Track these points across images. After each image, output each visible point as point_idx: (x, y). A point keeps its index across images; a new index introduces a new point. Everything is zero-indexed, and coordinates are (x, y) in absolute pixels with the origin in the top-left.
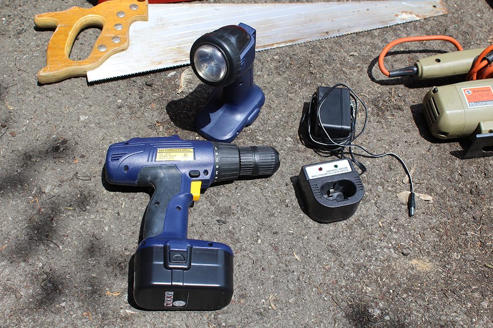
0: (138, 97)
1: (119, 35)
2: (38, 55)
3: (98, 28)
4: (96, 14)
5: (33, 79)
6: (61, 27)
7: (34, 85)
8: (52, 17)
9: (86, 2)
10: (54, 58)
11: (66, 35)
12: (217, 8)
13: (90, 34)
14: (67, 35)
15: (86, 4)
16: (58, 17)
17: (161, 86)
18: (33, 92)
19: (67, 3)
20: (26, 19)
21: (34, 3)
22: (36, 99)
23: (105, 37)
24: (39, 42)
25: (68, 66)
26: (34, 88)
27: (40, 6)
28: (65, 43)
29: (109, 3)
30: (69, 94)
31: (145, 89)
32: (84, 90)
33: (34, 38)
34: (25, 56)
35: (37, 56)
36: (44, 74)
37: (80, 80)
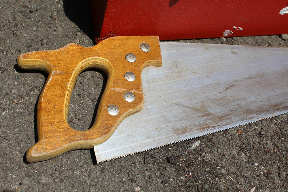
0: (160, 182)
1: (132, 89)
2: (22, 111)
3: (98, 72)
4: (99, 56)
5: (17, 153)
6: (56, 75)
7: (19, 162)
8: (42, 57)
9: (79, 31)
10: (50, 128)
11: (62, 88)
12: (235, 51)
13: (89, 79)
14: (64, 88)
15: (79, 34)
16: (51, 58)
17: (185, 163)
18: (18, 175)
19: (55, 31)
20: (3, 52)
21: (13, 29)
22: (24, 187)
23: (115, 92)
24: (22, 89)
25: (70, 141)
26: (19, 167)
27: (21, 33)
28: (63, 102)
29: (115, 40)
30: (69, 178)
31: (168, 169)
32: (89, 172)
33: (16, 83)
34: (4, 113)
35: (22, 113)
36: (37, 155)
37: (82, 153)
